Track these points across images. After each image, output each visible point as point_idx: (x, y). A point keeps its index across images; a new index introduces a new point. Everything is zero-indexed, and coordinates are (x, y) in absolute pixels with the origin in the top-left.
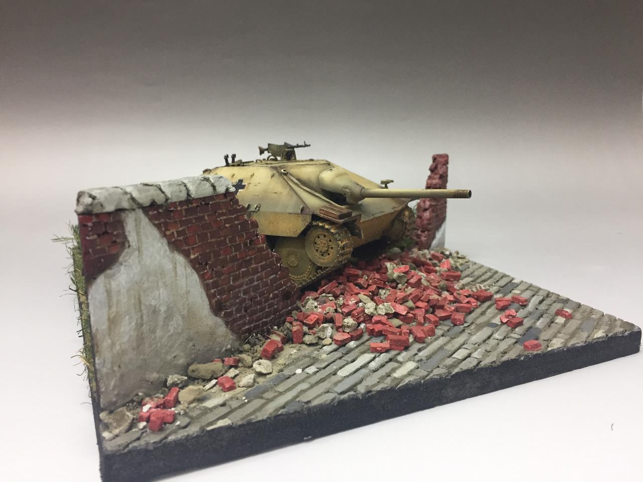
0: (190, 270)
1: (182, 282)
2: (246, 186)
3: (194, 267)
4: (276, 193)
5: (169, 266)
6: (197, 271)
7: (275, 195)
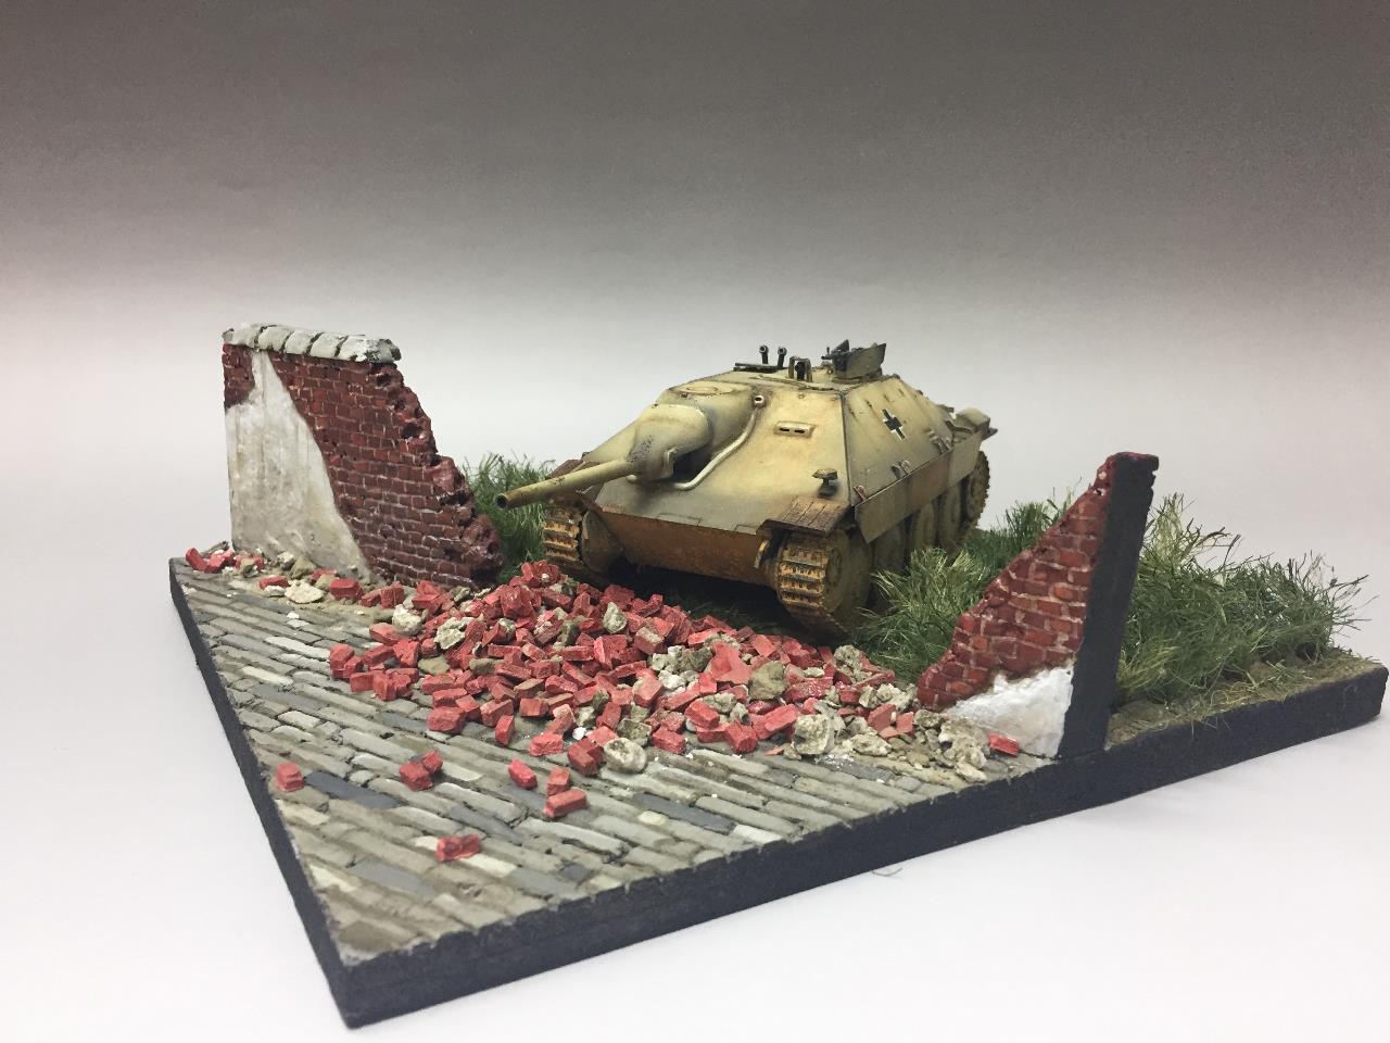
0: (312, 442)
1: (303, 451)
3: (317, 440)
5: (290, 427)
6: (322, 449)
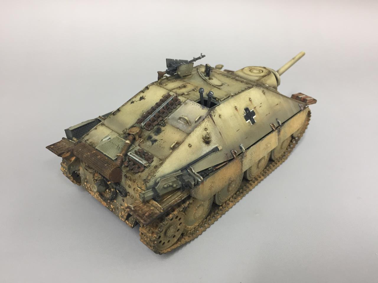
2: (255, 111)
4: (278, 104)
7: (278, 107)
